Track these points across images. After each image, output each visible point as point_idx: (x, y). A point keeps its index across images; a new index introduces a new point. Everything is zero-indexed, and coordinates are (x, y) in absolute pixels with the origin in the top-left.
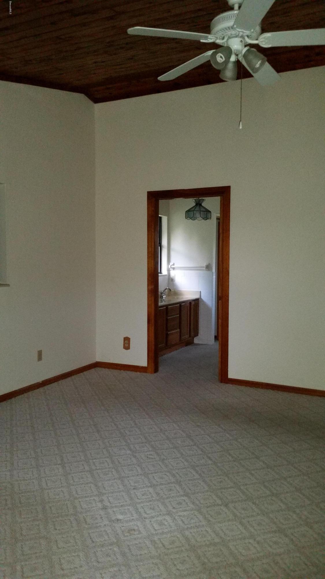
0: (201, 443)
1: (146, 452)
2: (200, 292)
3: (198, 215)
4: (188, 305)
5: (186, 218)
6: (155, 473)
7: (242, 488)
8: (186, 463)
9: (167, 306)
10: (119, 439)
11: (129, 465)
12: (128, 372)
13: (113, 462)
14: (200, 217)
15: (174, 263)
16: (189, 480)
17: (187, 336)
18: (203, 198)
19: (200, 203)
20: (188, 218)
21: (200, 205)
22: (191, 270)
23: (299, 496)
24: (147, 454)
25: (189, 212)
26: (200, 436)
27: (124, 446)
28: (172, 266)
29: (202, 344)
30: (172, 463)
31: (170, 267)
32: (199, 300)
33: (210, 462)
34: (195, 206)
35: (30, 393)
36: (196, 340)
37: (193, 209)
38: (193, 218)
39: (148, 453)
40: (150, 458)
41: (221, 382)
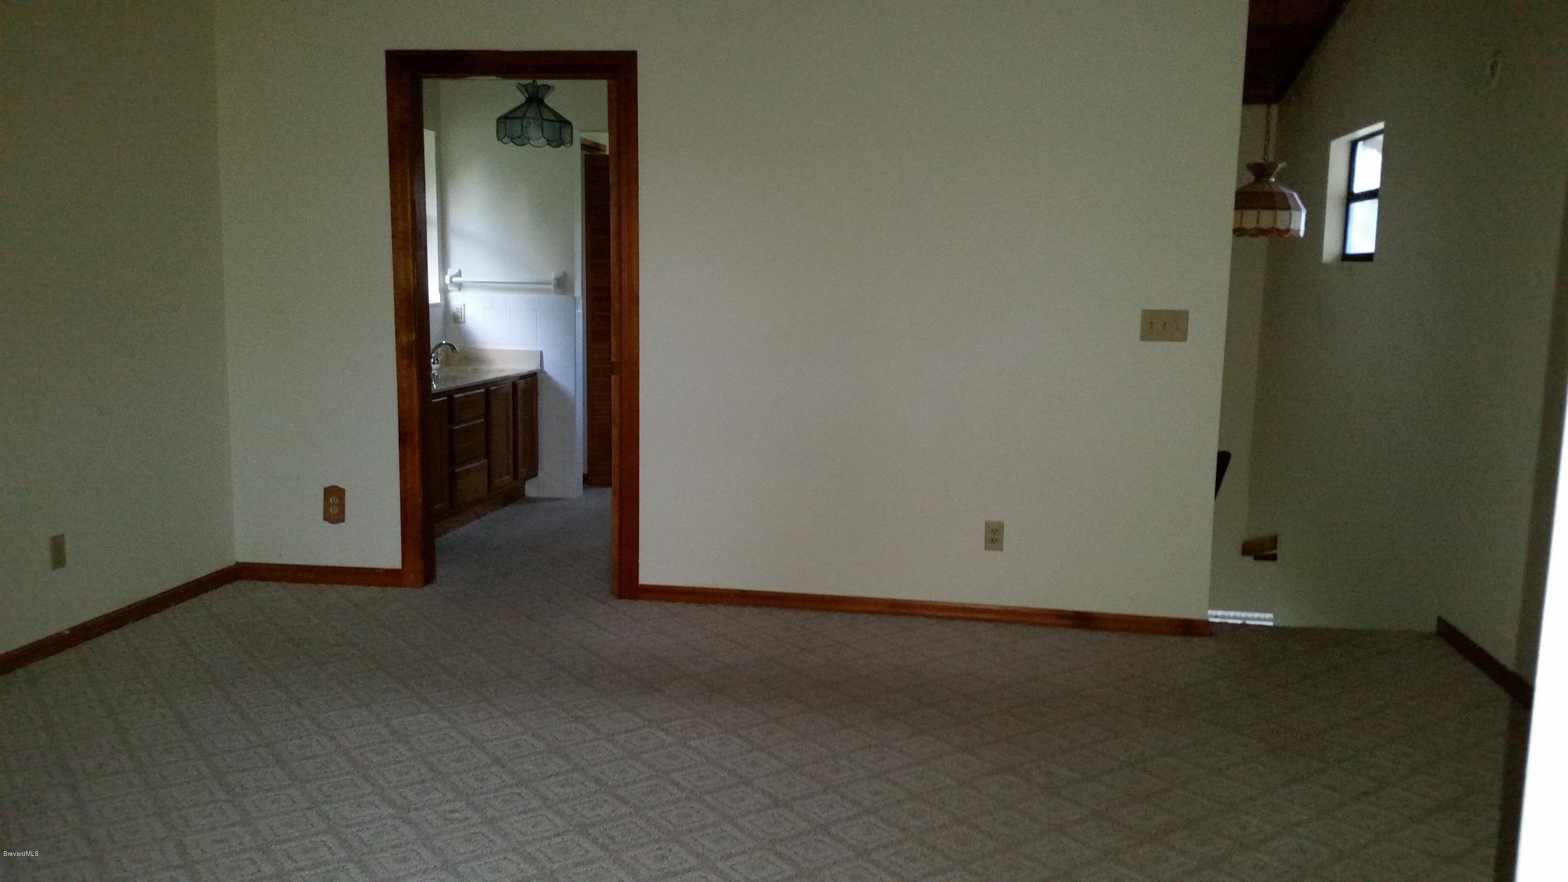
0: (592, 763)
1: (440, 805)
2: (541, 352)
3: (533, 132)
4: (509, 389)
5: (499, 139)
6: (478, 858)
7: (720, 865)
8: (559, 821)
9: (449, 393)
10: (349, 777)
11: (394, 847)
12: (343, 589)
13: (343, 842)
14: (543, 136)
15: (460, 270)
16: (576, 865)
17: (507, 478)
18: (550, 82)
19: (540, 96)
20: (506, 140)
21: (541, 102)
22: (512, 290)
23: (867, 869)
24: (445, 811)
25: (508, 122)
26: (587, 745)
27: (369, 795)
28: (454, 279)
29: (550, 500)
30: (519, 826)
31: (447, 281)
32: (539, 375)
33: (625, 810)
34: (522, 106)
35: (35, 668)
36: (531, 489)
37: (519, 114)
38: (520, 140)
39: (447, 807)
40: (452, 821)
41: (620, 596)
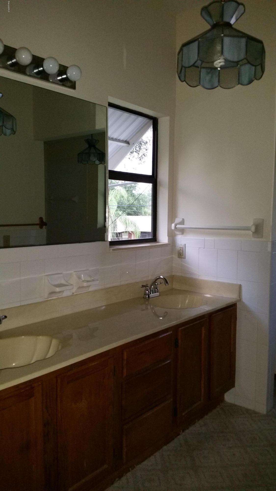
2: (240, 286)
15: (183, 219)
28: (178, 226)
31: (174, 228)
32: (238, 306)
